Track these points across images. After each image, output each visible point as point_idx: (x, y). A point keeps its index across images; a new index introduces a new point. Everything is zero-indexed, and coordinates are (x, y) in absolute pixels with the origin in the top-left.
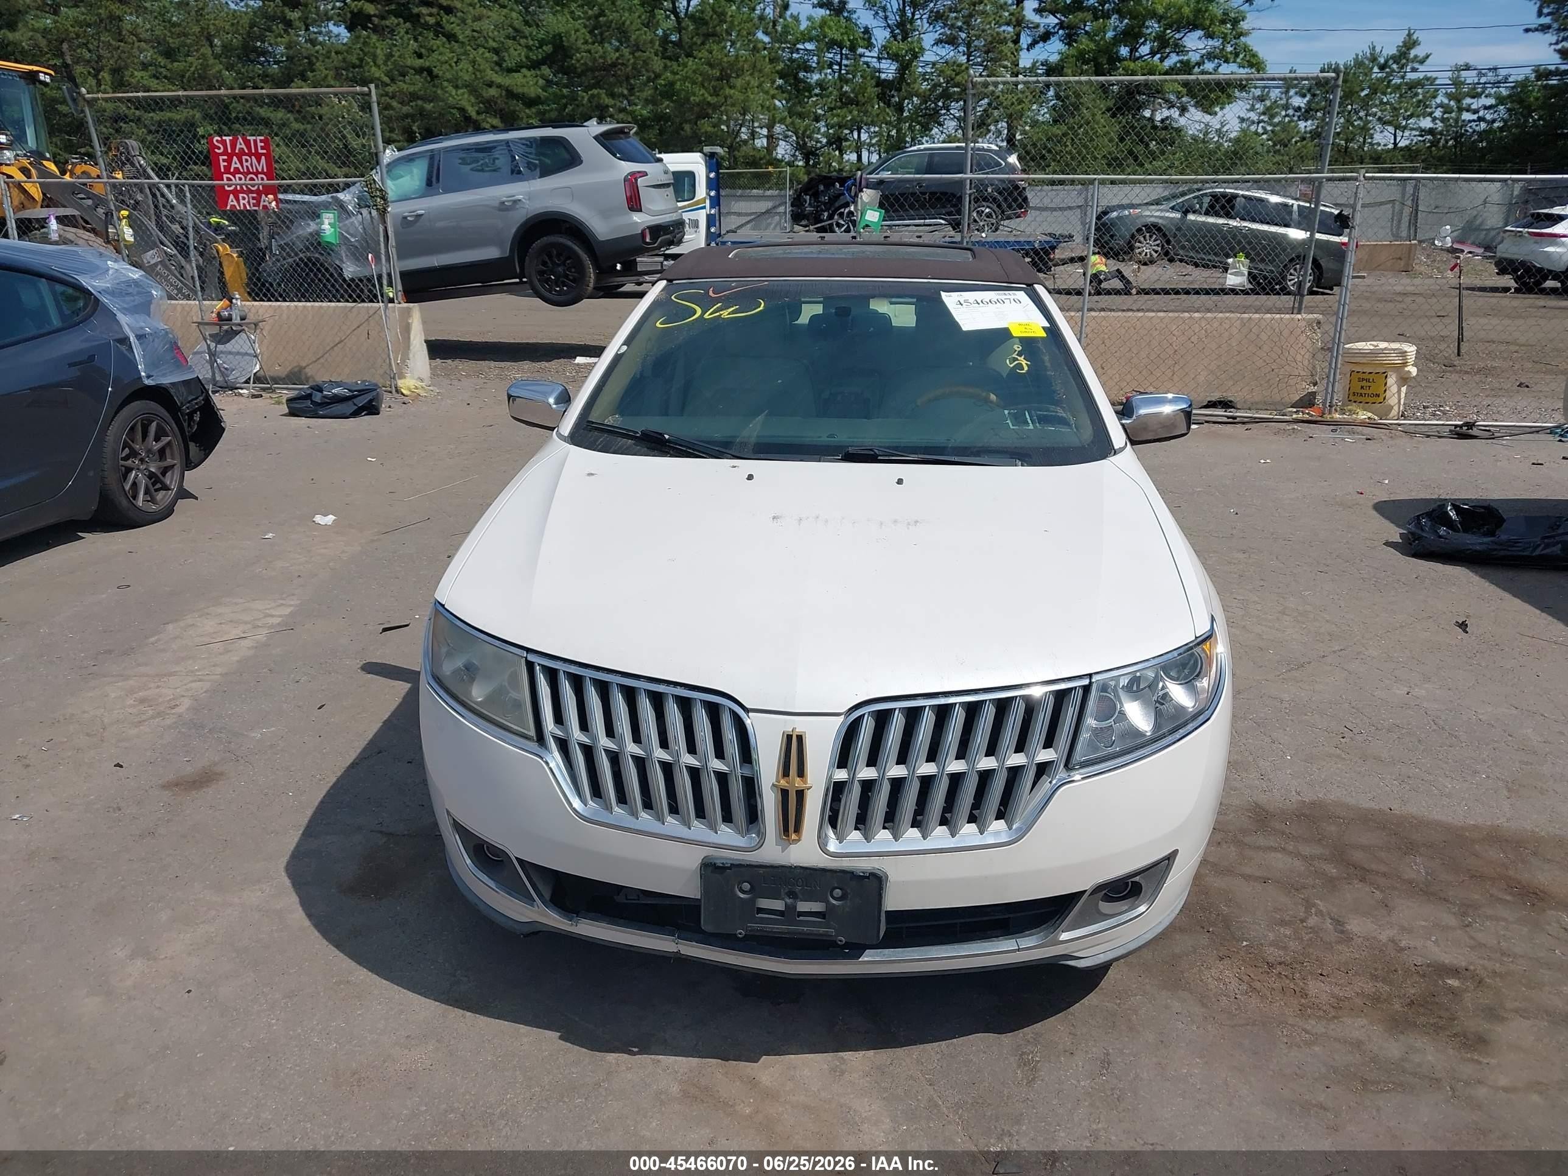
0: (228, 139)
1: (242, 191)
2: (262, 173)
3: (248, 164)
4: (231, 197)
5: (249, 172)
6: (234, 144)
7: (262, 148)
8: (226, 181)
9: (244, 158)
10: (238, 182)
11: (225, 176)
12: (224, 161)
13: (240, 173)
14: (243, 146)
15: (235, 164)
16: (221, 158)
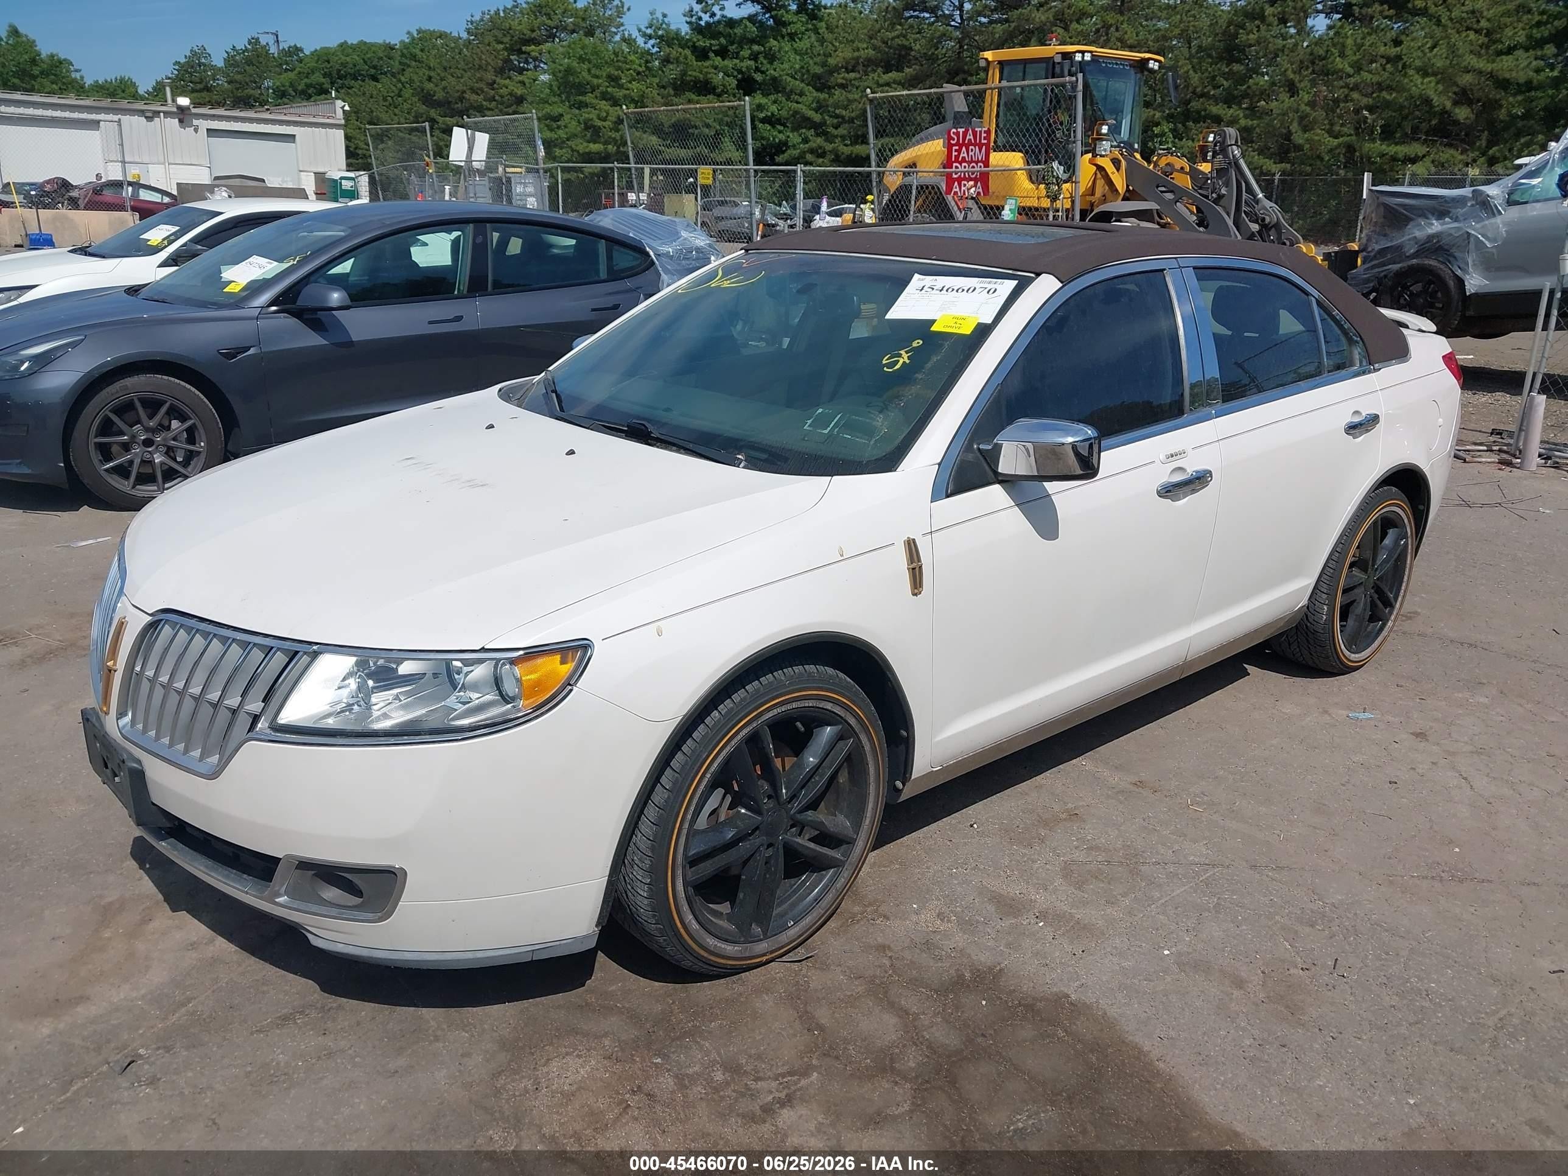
0: (961, 130)
1: (965, 179)
2: (982, 161)
3: (973, 153)
4: (956, 183)
5: (972, 161)
6: (965, 134)
7: (985, 139)
8: (954, 169)
9: (971, 147)
10: (963, 169)
11: (954, 164)
12: (956, 151)
13: (965, 162)
14: (972, 137)
15: (964, 154)
16: (954, 148)
